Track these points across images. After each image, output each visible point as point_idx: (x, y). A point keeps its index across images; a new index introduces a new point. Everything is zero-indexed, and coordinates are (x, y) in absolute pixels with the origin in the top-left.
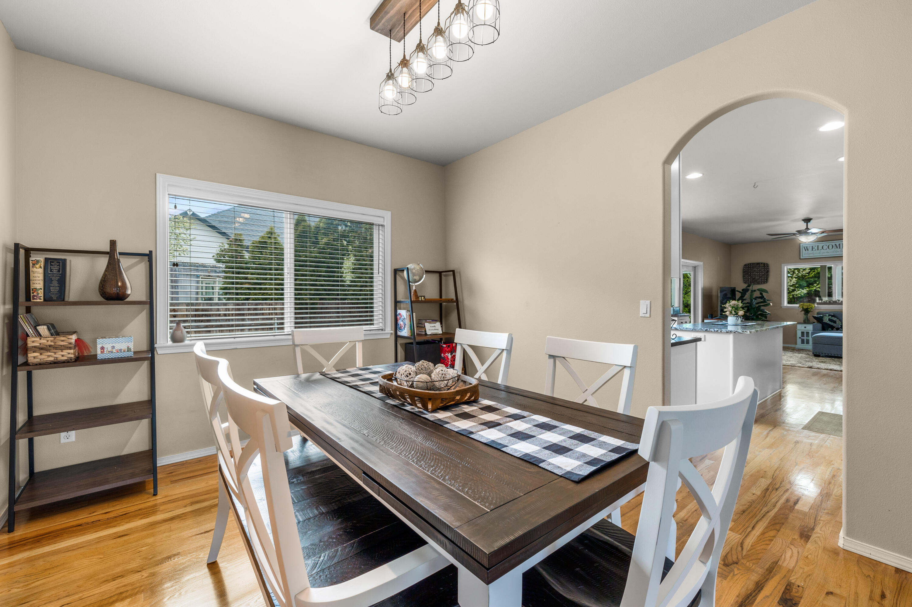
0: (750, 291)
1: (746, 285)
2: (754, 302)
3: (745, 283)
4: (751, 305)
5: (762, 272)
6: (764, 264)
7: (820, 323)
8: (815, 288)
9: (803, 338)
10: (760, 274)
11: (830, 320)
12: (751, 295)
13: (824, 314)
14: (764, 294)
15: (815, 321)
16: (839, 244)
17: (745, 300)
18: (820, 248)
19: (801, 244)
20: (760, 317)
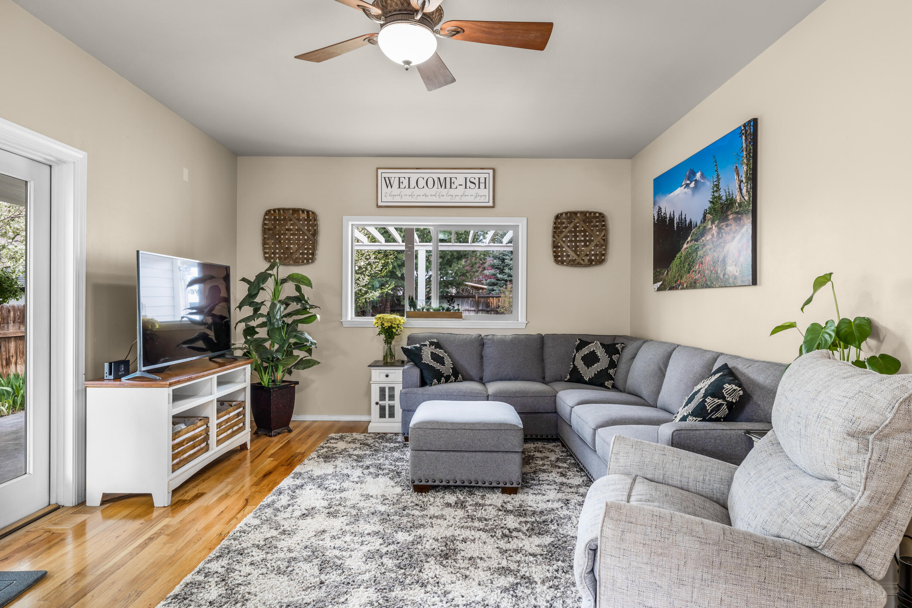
0: (272, 283)
1: (267, 265)
2: (283, 311)
3: (265, 258)
4: (274, 321)
5: (304, 234)
6: (308, 212)
7: (416, 365)
8: (387, 290)
9: (381, 403)
10: (298, 239)
11: (435, 357)
12: (275, 294)
13: (421, 342)
14: (304, 289)
15: (406, 359)
16: (445, 178)
18: (413, 184)
19: (380, 171)
20: (296, 352)
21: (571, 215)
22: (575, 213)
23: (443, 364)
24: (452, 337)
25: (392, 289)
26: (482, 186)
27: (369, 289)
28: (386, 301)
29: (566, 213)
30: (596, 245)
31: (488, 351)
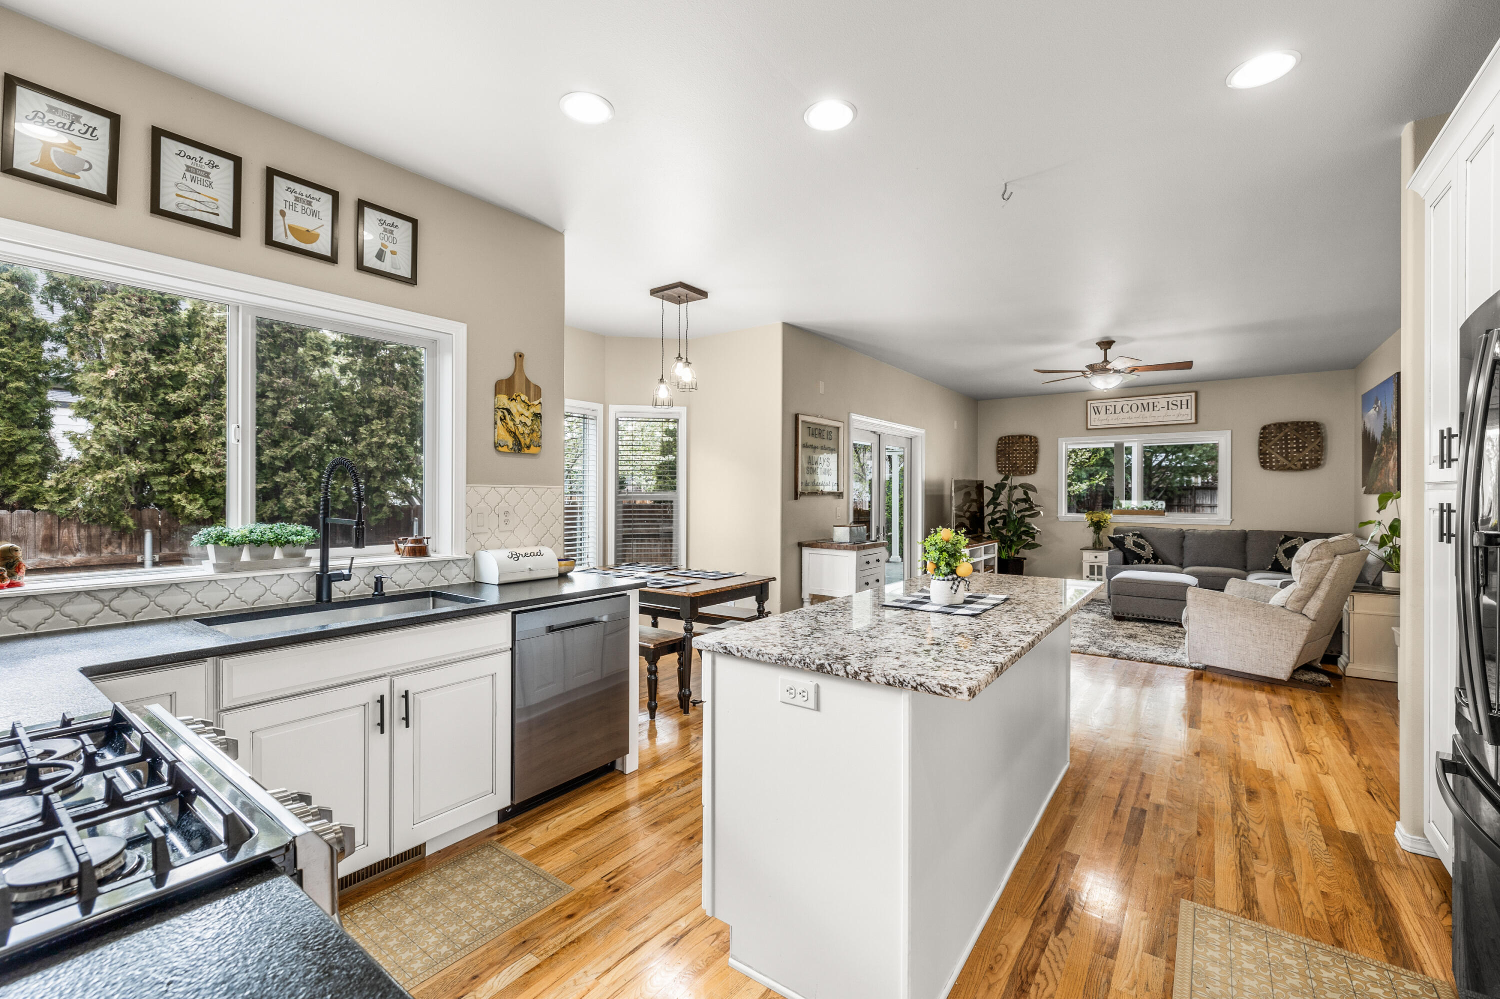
0: (1007, 489)
1: (1002, 477)
2: (1015, 508)
3: (1000, 472)
4: (1009, 515)
5: (1027, 453)
6: (1031, 437)
7: (1120, 549)
8: (1097, 481)
10: (1023, 457)
11: (1136, 544)
12: (1010, 496)
13: (1125, 531)
14: (1030, 493)
15: (1112, 545)
16: (1148, 403)
17: (999, 504)
18: (1118, 409)
19: (1089, 402)
20: (1024, 537)
21: (1280, 426)
22: (1286, 424)
23: (1144, 550)
24: (1154, 531)
25: (1104, 481)
26: (1184, 406)
27: (1073, 480)
28: (1097, 495)
29: (1275, 425)
30: (1311, 451)
31: (1187, 542)
